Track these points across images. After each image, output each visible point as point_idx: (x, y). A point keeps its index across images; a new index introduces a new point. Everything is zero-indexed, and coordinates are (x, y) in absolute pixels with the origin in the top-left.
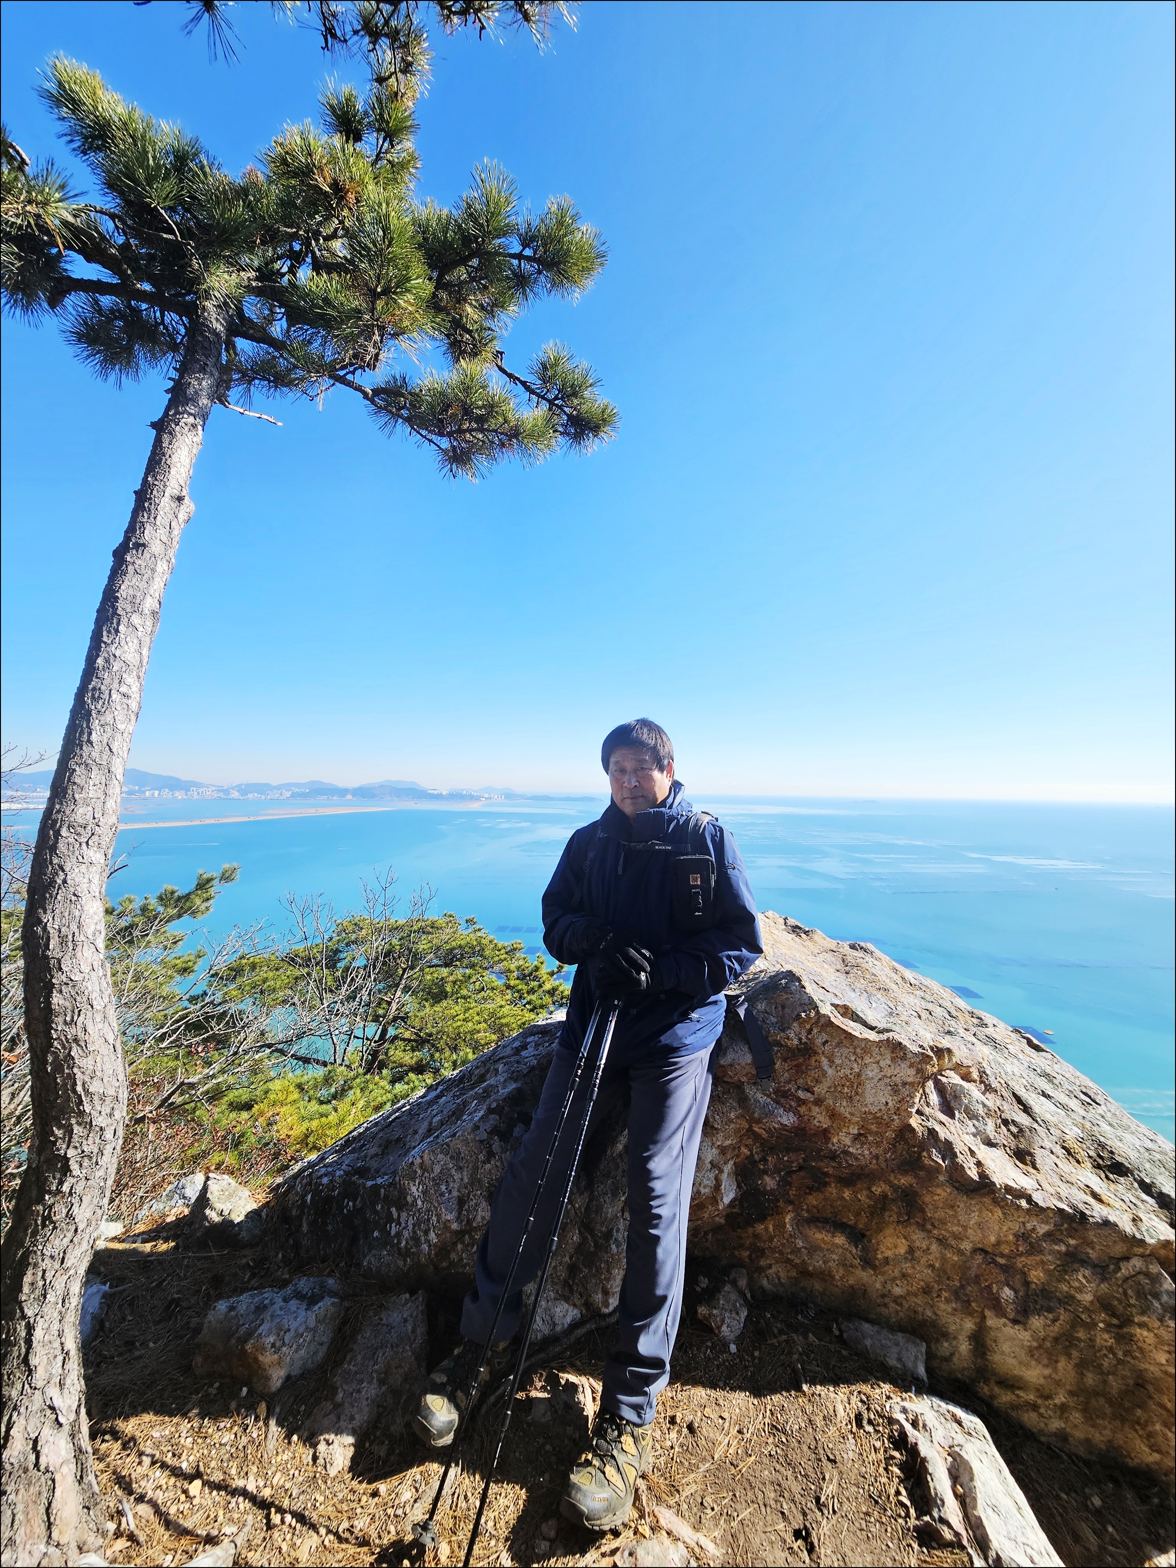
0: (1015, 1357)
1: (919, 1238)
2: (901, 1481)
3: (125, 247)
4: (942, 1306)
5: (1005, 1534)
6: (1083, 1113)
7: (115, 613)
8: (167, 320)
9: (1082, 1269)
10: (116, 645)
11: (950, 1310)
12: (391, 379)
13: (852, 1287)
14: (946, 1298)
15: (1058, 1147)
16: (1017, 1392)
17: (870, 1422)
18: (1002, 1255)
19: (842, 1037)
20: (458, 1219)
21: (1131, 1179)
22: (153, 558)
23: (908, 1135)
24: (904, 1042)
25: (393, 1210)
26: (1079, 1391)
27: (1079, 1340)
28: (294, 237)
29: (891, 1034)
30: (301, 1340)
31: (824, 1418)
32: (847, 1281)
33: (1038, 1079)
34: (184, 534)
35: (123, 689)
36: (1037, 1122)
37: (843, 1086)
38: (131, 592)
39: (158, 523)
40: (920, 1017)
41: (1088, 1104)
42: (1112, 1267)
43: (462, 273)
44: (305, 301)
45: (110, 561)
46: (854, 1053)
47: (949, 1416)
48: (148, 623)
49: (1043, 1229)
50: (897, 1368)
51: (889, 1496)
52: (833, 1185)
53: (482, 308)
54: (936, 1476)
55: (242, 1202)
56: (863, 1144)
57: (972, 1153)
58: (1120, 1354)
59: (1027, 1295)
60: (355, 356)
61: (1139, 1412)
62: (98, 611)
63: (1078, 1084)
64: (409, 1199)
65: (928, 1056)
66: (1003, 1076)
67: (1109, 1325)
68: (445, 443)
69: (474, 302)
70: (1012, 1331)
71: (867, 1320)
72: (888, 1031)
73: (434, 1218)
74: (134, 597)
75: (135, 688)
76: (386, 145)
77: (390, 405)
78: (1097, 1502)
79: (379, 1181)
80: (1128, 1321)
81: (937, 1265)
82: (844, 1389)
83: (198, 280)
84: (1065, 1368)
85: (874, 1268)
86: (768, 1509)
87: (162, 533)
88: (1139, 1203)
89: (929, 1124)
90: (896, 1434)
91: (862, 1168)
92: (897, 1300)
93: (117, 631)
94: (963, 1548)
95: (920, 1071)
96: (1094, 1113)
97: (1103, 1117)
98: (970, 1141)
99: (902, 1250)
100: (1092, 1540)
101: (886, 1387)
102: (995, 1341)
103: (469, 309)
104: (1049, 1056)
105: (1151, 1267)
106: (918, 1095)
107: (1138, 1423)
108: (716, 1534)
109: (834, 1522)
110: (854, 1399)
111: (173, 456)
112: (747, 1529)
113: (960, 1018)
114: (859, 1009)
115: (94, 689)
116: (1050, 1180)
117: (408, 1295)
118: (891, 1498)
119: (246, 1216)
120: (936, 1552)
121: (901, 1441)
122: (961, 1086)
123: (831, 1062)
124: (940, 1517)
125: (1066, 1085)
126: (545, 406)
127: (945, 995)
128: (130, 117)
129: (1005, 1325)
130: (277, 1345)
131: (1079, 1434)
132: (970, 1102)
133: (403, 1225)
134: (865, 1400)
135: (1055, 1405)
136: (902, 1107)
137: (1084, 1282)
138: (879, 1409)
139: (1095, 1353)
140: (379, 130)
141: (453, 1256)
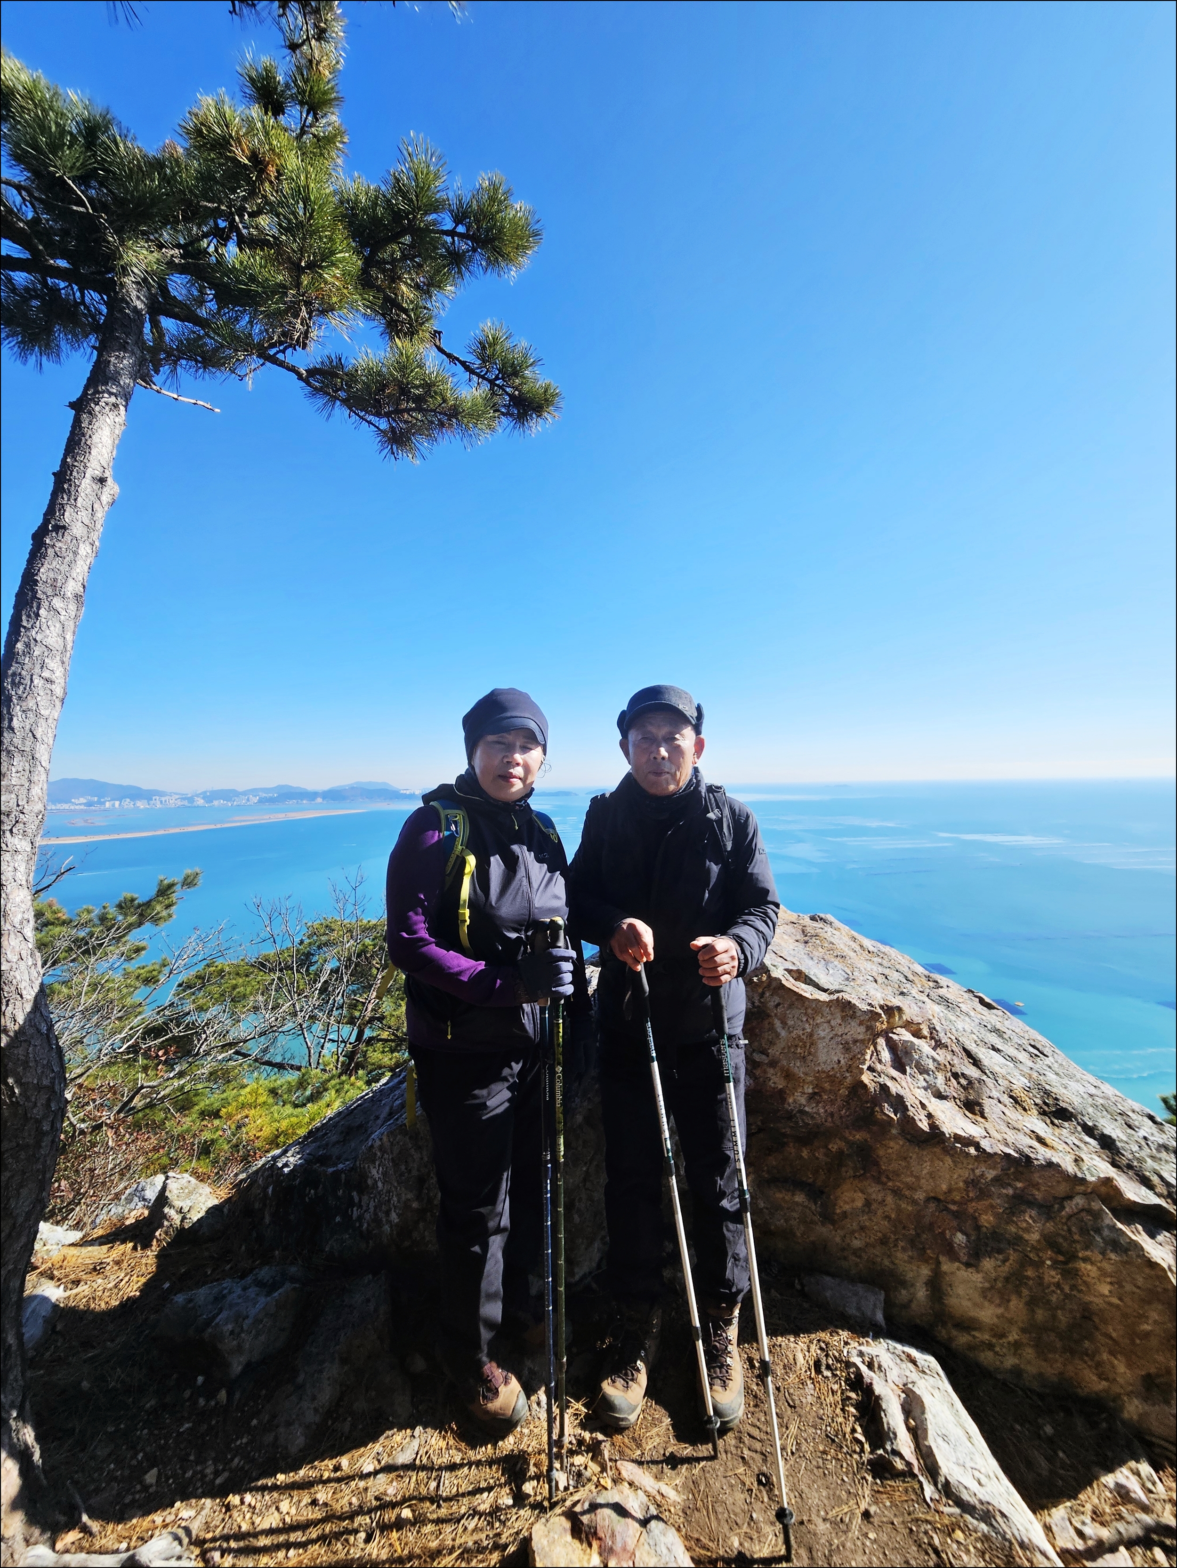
0: (969, 1299)
1: (875, 1191)
2: (857, 1419)
3: (36, 221)
4: (899, 1255)
5: (955, 1460)
6: (1031, 1064)
7: (35, 597)
8: (87, 300)
9: (1028, 1210)
10: (36, 630)
11: (906, 1258)
12: (326, 359)
13: (813, 1243)
14: (902, 1247)
15: (1006, 1096)
16: (973, 1333)
17: (828, 1367)
18: (954, 1202)
19: (794, 999)
20: (418, 1198)
21: (1075, 1123)
22: (75, 541)
23: (861, 1091)
24: (853, 1001)
25: (355, 1194)
26: (1031, 1328)
27: (1028, 1278)
28: (216, 213)
29: (840, 995)
30: (261, 1326)
31: (785, 1367)
32: (808, 1237)
33: (988, 1034)
34: (108, 516)
35: (46, 674)
36: (985, 1074)
37: (796, 1046)
38: (51, 575)
39: (79, 505)
40: (876, 981)
41: (1036, 1055)
42: (1056, 1206)
43: (394, 250)
44: (229, 278)
45: (28, 545)
46: (806, 1014)
47: (903, 1357)
48: (70, 607)
49: (991, 1174)
50: (856, 1316)
51: (845, 1434)
52: (791, 1145)
53: (417, 287)
54: (890, 1411)
55: (202, 1199)
56: (818, 1103)
57: (923, 1106)
58: (1067, 1289)
59: (978, 1239)
60: (284, 334)
61: (1087, 1344)
62: (17, 595)
63: (1027, 1038)
64: (370, 1182)
65: (877, 1013)
66: (954, 1031)
67: (1055, 1262)
68: (383, 424)
69: (409, 281)
70: (965, 1274)
71: (828, 1274)
72: (838, 992)
73: (395, 1199)
74: (55, 580)
75: (59, 673)
76: (310, 118)
77: (327, 386)
78: (1049, 1429)
79: (341, 1166)
80: (1072, 1257)
81: (893, 1216)
82: (804, 1339)
83: (115, 255)
84: (1016, 1305)
85: (833, 1222)
86: (729, 1455)
87: (84, 516)
88: (1082, 1145)
89: (881, 1080)
90: (853, 1376)
91: (818, 1126)
92: (856, 1252)
93: (37, 615)
94: (914, 1476)
95: (869, 1028)
96: (1041, 1064)
97: (1050, 1067)
98: (921, 1094)
99: (859, 1204)
100: (1043, 1464)
101: (844, 1334)
102: (950, 1285)
103: (404, 288)
104: (1000, 1013)
105: (1093, 1204)
106: (869, 1052)
107: (1087, 1355)
108: (677, 1482)
109: (792, 1462)
110: (813, 1347)
111: (94, 437)
112: (708, 1475)
113: (916, 982)
114: (812, 973)
115: (14, 674)
116: (998, 1128)
117: (370, 1276)
118: (847, 1436)
119: (207, 1212)
120: (889, 1482)
121: (857, 1383)
122: (912, 1042)
123: (784, 1023)
124: (893, 1449)
125: (1016, 1039)
126: (486, 386)
127: (903, 961)
128: (35, 85)
129: (958, 1269)
130: (236, 1331)
131: (1032, 1369)
132: (920, 1057)
133: (364, 1208)
134: (824, 1347)
135: (1009, 1343)
136: (854, 1066)
137: (1031, 1221)
138: (837, 1354)
139: (1043, 1291)
140: (302, 104)
141: (415, 1235)
